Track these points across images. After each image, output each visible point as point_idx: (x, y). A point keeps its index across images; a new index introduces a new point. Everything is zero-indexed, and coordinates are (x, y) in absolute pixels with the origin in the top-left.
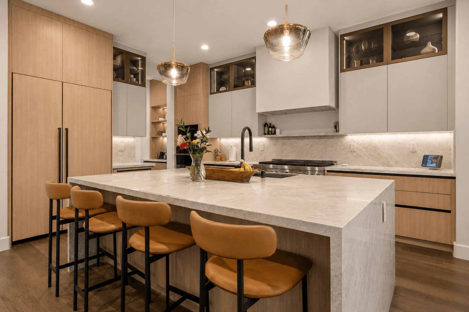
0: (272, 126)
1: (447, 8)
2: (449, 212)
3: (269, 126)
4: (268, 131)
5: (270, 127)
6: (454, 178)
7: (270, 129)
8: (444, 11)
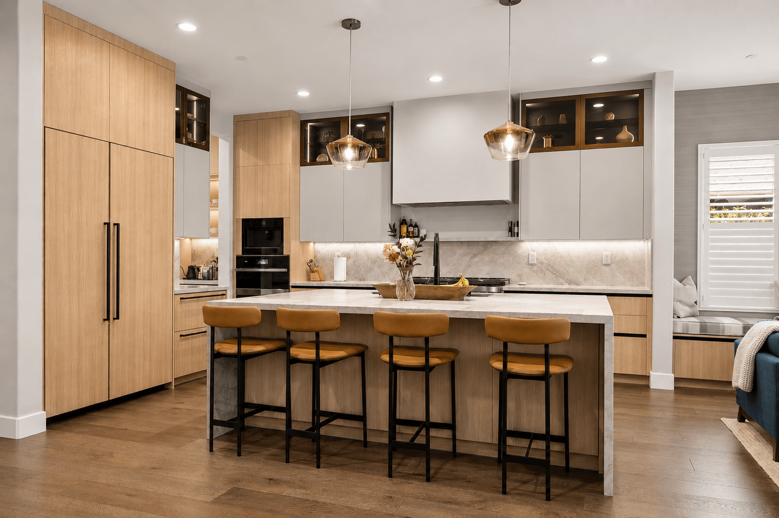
0: (414, 225)
1: (643, 89)
2: (644, 336)
3: (409, 224)
4: (408, 231)
5: (411, 225)
6: (651, 296)
7: (411, 229)
8: (641, 92)
